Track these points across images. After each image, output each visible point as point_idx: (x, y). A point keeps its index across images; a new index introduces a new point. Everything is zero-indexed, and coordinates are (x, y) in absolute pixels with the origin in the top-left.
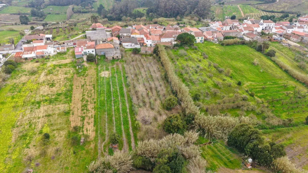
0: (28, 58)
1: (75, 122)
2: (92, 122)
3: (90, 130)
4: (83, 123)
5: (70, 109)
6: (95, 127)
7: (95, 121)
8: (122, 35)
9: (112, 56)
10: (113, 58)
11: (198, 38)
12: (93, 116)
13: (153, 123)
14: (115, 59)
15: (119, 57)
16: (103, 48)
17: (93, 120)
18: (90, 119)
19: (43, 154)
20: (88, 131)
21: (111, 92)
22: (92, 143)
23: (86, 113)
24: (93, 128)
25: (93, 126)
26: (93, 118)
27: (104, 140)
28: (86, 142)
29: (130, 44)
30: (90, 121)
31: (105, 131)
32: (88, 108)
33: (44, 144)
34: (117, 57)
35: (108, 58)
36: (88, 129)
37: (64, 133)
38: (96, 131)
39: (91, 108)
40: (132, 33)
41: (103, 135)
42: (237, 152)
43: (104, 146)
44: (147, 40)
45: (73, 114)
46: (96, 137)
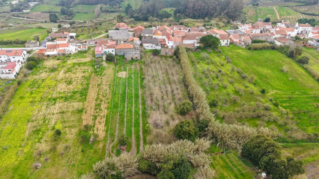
0: (50, 56)
1: (87, 121)
2: (103, 122)
3: (100, 130)
4: (95, 122)
5: (83, 107)
6: (106, 127)
7: (106, 121)
8: (144, 35)
9: (131, 56)
10: (132, 58)
11: (224, 41)
12: (105, 116)
13: (164, 127)
14: (134, 59)
15: (138, 57)
16: (123, 48)
17: (105, 120)
18: (102, 118)
19: (53, 149)
20: (99, 131)
21: (125, 93)
22: (101, 143)
23: (99, 113)
24: (103, 128)
25: (104, 126)
26: (105, 118)
27: (113, 141)
28: (96, 141)
29: (150, 45)
30: (101, 121)
31: (115, 132)
32: (101, 108)
33: (55, 140)
34: (136, 58)
35: (127, 58)
36: (99, 129)
37: (75, 131)
38: (107, 131)
39: (105, 108)
40: (154, 34)
41: (112, 135)
42: (251, 164)
43: (112, 147)
44: (169, 42)
45: (86, 113)
46: (106, 137)
